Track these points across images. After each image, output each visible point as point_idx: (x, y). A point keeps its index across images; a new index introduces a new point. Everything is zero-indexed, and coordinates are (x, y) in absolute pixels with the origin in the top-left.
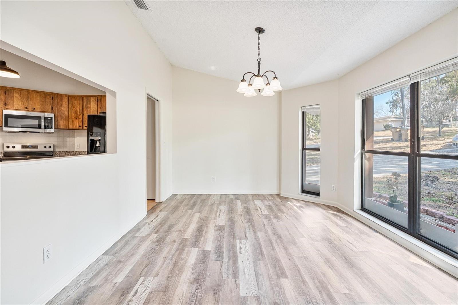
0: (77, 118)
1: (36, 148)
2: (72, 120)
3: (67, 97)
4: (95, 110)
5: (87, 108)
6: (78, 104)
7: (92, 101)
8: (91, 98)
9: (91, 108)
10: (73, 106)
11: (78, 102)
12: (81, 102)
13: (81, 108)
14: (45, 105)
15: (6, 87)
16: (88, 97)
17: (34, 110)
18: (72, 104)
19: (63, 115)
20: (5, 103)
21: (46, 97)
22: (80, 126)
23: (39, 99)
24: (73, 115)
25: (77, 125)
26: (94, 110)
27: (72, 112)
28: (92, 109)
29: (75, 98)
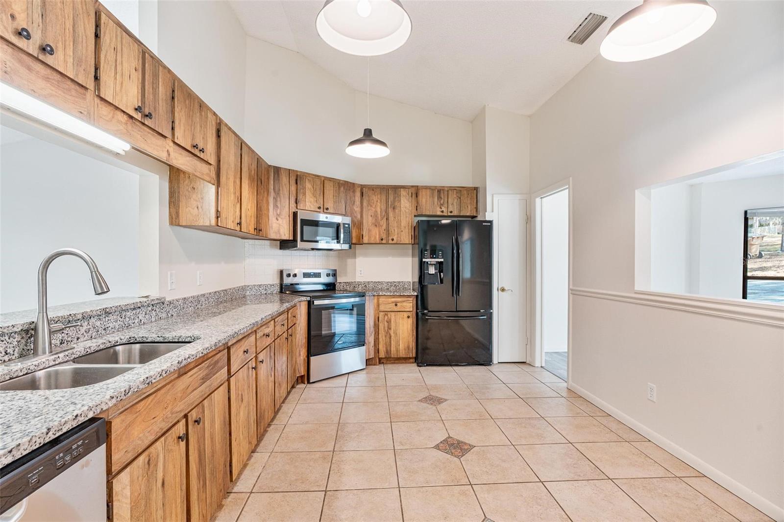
0: (377, 225)
1: (318, 277)
2: (369, 229)
3: (360, 189)
4: (407, 211)
5: (394, 208)
6: (379, 201)
7: (403, 195)
8: (400, 191)
9: (400, 207)
10: (369, 204)
11: (379, 197)
12: (384, 198)
13: (384, 208)
14: (339, 202)
15: (297, 171)
16: (396, 189)
17: (327, 211)
18: (369, 201)
19: (356, 220)
20: (296, 199)
21: (339, 187)
22: (382, 240)
23: (332, 191)
24: (370, 218)
25: (377, 236)
26: (405, 211)
27: (369, 214)
28: (402, 209)
29: (373, 190)
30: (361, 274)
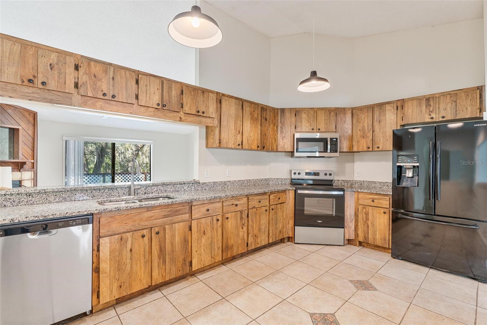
0: (365, 137)
1: (317, 175)
2: (358, 140)
3: (350, 111)
4: (392, 122)
5: (380, 122)
6: (366, 118)
7: (389, 110)
8: (386, 107)
9: (386, 120)
10: (358, 121)
11: (366, 114)
12: (371, 114)
13: (370, 123)
14: (329, 124)
15: (296, 108)
16: (381, 105)
17: (320, 131)
18: (358, 119)
19: (346, 135)
20: (296, 126)
21: (330, 114)
22: (369, 148)
23: (324, 117)
24: (359, 132)
25: (365, 145)
26: (390, 123)
27: (358, 129)
28: (387, 121)
29: (361, 110)
30: (358, 175)
